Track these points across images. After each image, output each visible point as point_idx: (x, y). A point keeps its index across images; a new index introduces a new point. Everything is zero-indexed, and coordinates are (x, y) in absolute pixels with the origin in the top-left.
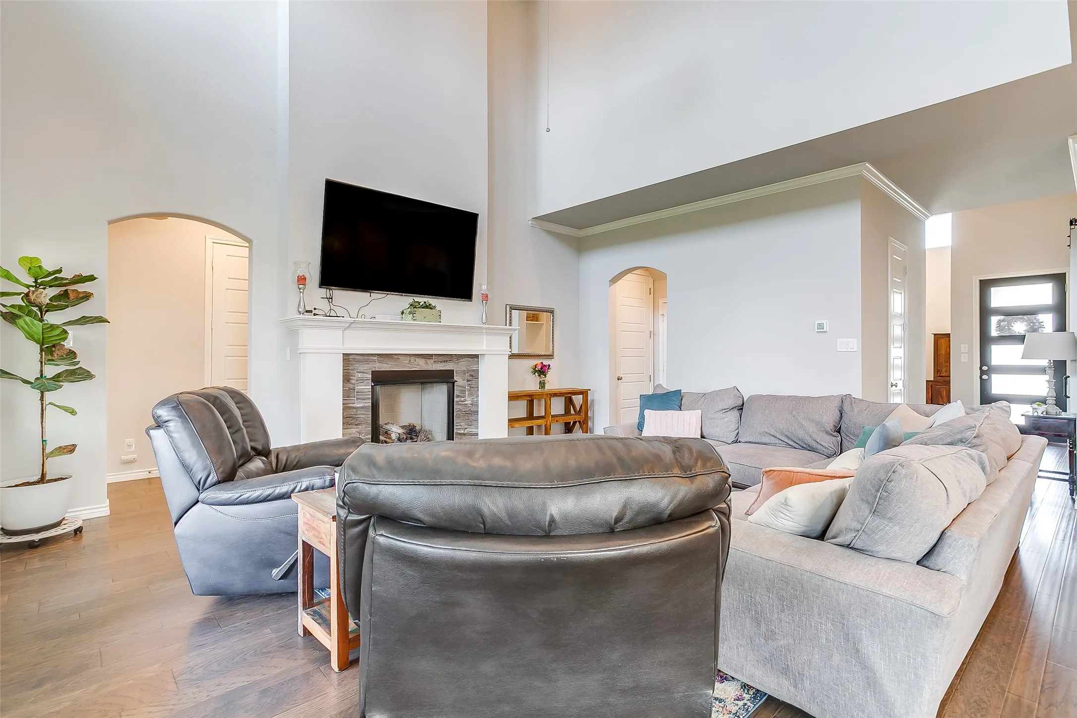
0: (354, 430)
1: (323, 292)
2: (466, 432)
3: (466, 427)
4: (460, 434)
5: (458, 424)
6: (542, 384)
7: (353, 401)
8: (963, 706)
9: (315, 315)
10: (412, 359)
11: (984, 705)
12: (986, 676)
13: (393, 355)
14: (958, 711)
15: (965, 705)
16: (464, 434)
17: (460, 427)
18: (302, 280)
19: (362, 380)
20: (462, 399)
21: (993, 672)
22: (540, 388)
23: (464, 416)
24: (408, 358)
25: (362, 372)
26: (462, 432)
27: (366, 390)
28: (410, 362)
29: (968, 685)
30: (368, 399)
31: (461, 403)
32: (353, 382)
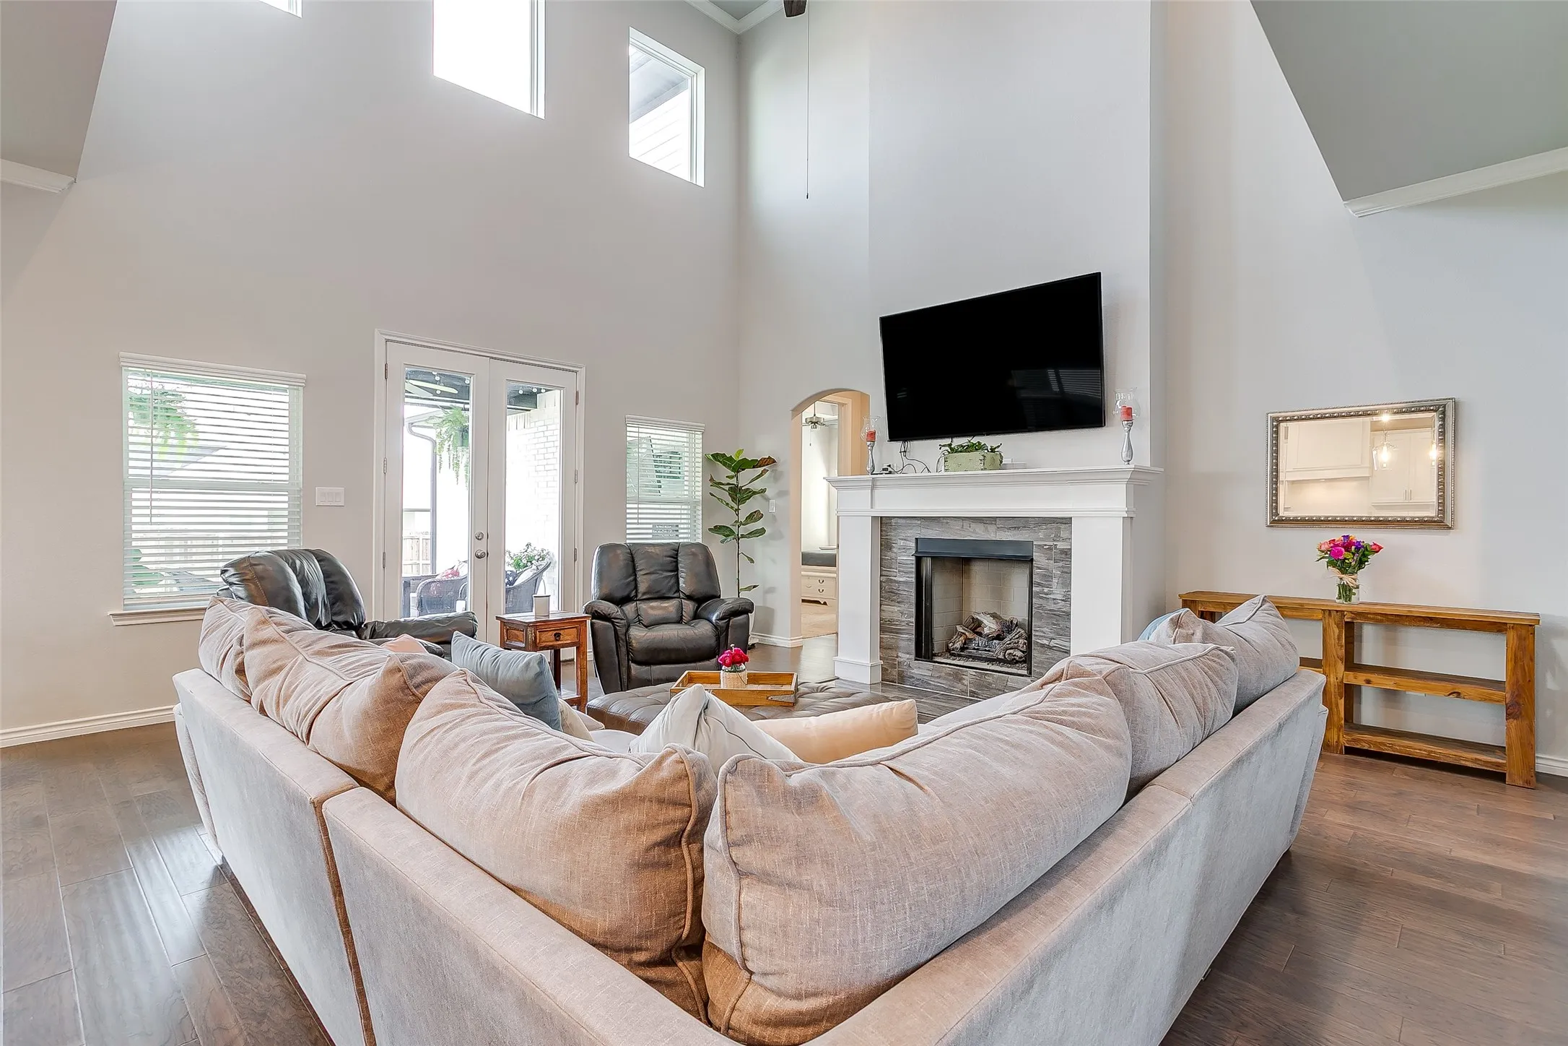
0: (896, 609)
1: (898, 445)
2: (1052, 644)
3: (1051, 635)
4: (1043, 646)
5: (1038, 629)
6: (1346, 591)
7: (895, 574)
8: (230, 911)
9: (890, 473)
10: (966, 524)
11: (216, 926)
12: (240, 953)
13: (941, 519)
14: (230, 906)
15: (229, 914)
16: (1050, 648)
17: (1042, 634)
18: (872, 435)
19: (905, 548)
20: (1046, 590)
21: (240, 964)
22: (1340, 598)
23: (1052, 617)
24: (960, 523)
25: (905, 540)
26: (1046, 642)
27: (909, 562)
28: (962, 528)
29: (246, 931)
30: (911, 572)
31: (1045, 596)
32: (895, 550)
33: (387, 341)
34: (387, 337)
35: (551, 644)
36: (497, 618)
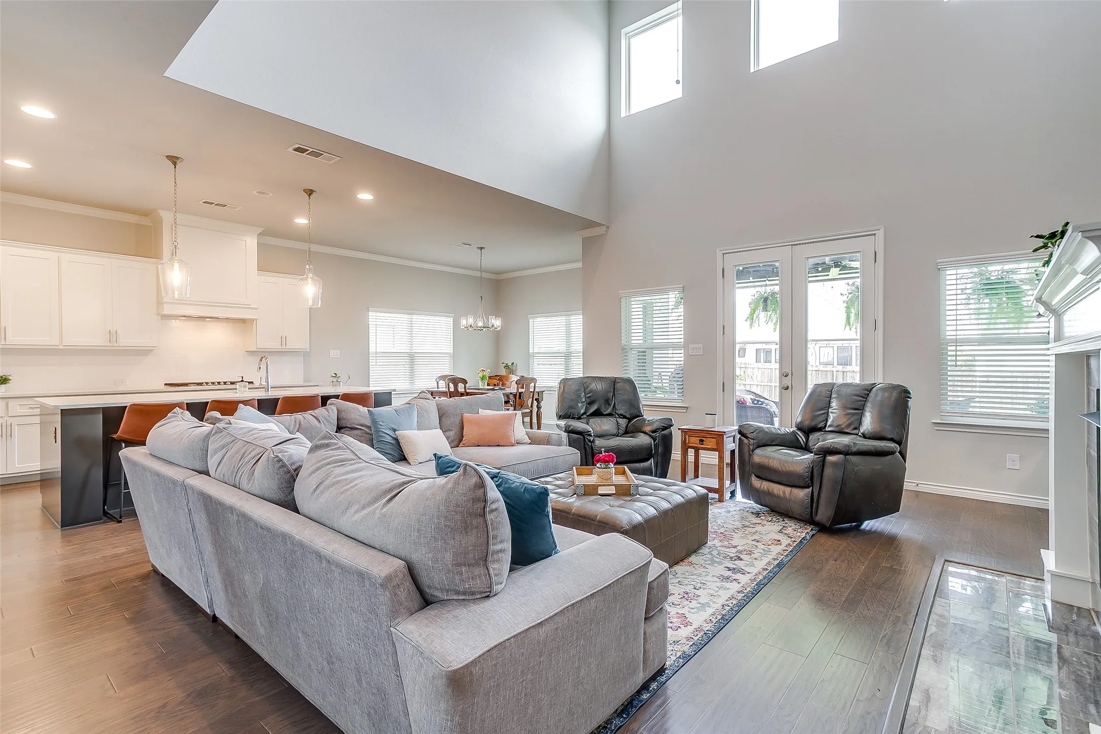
33: (724, 254)
34: (723, 252)
35: (696, 446)
36: (679, 429)
